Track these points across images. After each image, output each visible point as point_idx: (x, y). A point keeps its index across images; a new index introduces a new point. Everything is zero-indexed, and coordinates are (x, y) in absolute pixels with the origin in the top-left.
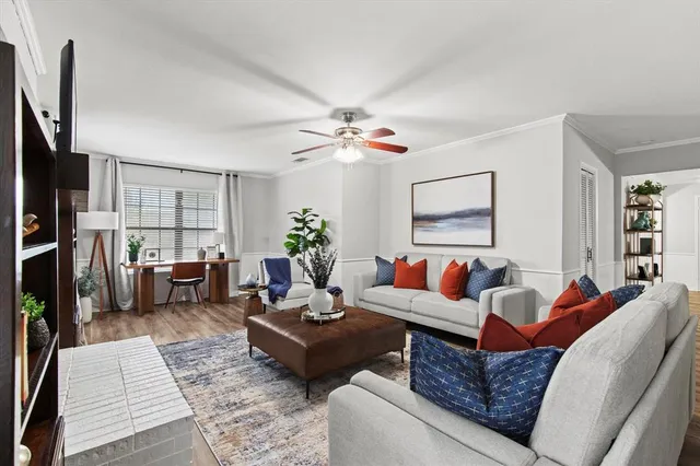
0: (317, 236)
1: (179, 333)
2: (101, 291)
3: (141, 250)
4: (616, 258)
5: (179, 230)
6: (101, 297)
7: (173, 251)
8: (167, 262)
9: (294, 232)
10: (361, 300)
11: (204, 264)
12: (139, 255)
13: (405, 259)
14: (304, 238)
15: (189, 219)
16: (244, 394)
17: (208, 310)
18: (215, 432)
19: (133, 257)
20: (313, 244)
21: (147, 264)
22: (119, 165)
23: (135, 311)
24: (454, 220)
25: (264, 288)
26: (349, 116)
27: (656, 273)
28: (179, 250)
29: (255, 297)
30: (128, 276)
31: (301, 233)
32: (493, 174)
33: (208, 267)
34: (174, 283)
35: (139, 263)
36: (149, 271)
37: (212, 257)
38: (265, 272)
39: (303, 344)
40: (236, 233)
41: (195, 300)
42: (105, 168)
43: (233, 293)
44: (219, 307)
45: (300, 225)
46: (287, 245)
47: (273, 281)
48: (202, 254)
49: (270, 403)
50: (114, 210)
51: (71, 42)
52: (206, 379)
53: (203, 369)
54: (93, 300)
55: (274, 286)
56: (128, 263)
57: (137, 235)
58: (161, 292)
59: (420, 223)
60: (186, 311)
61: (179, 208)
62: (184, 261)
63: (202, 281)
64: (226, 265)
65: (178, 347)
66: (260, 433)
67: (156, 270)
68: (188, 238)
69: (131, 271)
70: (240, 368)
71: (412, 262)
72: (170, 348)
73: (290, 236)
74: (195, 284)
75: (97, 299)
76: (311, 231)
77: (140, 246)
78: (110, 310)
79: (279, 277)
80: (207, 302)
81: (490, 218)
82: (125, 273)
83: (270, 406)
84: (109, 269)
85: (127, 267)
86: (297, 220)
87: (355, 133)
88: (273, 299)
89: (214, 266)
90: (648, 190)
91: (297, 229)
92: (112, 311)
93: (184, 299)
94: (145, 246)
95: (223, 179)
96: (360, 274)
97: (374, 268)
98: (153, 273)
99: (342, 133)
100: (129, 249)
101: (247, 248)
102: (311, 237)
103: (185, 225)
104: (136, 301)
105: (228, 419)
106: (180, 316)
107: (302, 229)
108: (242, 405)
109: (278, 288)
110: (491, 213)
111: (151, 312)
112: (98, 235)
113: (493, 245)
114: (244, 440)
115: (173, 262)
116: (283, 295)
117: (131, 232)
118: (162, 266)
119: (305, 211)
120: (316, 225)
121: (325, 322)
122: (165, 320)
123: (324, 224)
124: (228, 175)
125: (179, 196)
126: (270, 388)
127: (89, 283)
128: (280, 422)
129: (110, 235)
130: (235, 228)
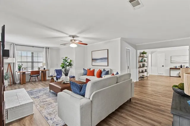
0: (69, 64)
1: (32, 88)
2: (10, 79)
3: (22, 68)
4: (136, 68)
5: (33, 62)
6: (10, 80)
7: (31, 68)
8: (29, 71)
9: (63, 63)
10: (79, 79)
11: (39, 71)
12: (21, 69)
13: (90, 69)
14: (66, 64)
15: (35, 60)
16: (47, 100)
17: (41, 83)
18: (39, 106)
19: (19, 70)
20: (68, 66)
21: (24, 71)
22: (15, 45)
23: (20, 83)
24: (101, 60)
25: (55, 77)
26: (73, 37)
27: (146, 71)
28: (32, 67)
29: (53, 79)
30: (18, 74)
31: (65, 63)
32: (108, 50)
33: (40, 72)
34: (31, 76)
35: (21, 71)
36: (24, 73)
37: (42, 69)
38: (55, 73)
39: (60, 88)
40: (48, 63)
41: (37, 80)
42: (11, 46)
43: (47, 78)
44: (44, 82)
45: (65, 61)
46: (61, 66)
47: (57, 75)
48: (39, 68)
49: (53, 101)
50: (14, 57)
51: (4, 25)
52: (38, 97)
53: (37, 95)
54: (8, 81)
55: (57, 76)
56: (18, 71)
57: (20, 64)
58: (27, 78)
59: (93, 61)
60: (34, 83)
61: (32, 56)
62: (34, 70)
63: (39, 75)
64: (45, 71)
65: (32, 91)
66: (49, 106)
67: (26, 73)
68: (35, 64)
69: (19, 73)
70: (47, 95)
71: (91, 70)
72: (30, 91)
73: (62, 64)
74: (37, 76)
75: (9, 81)
76: (68, 62)
77: (21, 67)
78: (13, 83)
79: (59, 74)
80: (41, 81)
81: (107, 60)
82: (17, 74)
83: (52, 101)
84: (13, 73)
85: (18, 72)
86: (64, 60)
87: (74, 41)
88: (57, 79)
89: (42, 72)
90: (144, 53)
91: (64, 62)
92: (14, 84)
93: (34, 80)
94: (23, 67)
95: (45, 49)
96: (79, 73)
97: (83, 71)
98: (25, 74)
99: (71, 41)
100: (18, 67)
101: (51, 67)
102: (68, 64)
103: (34, 61)
104: (20, 81)
105: (42, 104)
106: (33, 84)
107: (65, 62)
108: (46, 101)
109: (58, 77)
110: (108, 58)
111: (25, 84)
112: (9, 64)
113: (108, 66)
114: (45, 107)
115: (31, 71)
116: (60, 78)
117: (19, 63)
118: (27, 72)
119: (66, 58)
120: (69, 61)
121: (67, 84)
122: (29, 85)
123: (71, 61)
124: (46, 48)
125: (32, 53)
126: (53, 98)
127: (7, 77)
128: (54, 104)
129: (13, 64)
130: (48, 62)
